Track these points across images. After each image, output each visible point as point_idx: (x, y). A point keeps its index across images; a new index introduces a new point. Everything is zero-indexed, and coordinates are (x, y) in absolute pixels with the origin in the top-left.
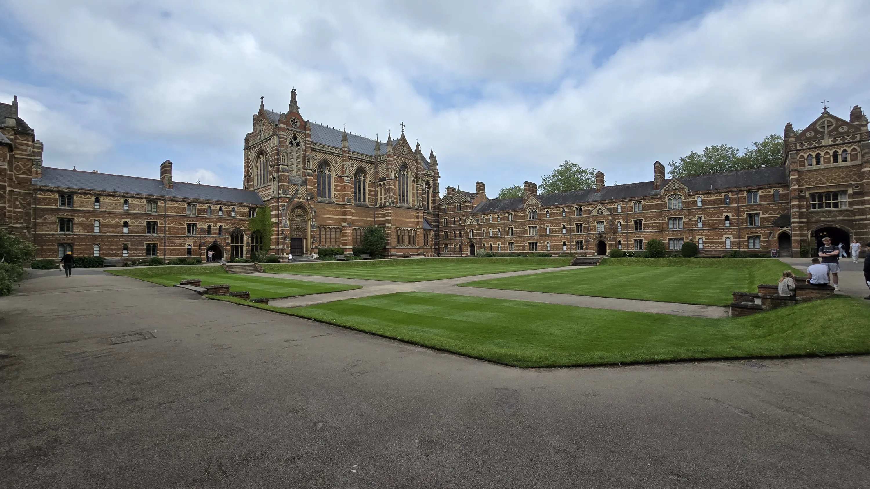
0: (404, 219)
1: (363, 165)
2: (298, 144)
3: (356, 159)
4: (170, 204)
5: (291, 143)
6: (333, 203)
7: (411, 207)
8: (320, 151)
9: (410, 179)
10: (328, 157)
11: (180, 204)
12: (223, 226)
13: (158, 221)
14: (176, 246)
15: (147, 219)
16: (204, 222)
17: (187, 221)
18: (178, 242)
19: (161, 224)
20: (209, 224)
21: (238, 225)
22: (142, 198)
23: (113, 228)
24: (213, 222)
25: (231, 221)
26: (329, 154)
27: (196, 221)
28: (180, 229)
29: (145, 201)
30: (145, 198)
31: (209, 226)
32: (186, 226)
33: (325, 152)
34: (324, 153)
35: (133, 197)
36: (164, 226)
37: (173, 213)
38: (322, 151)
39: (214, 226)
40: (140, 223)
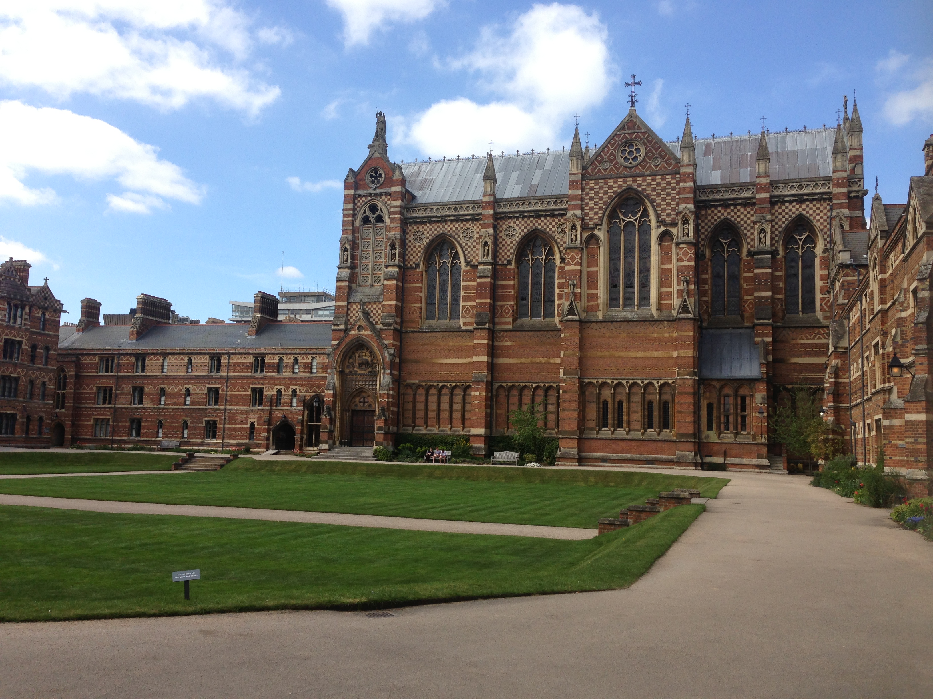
0: (623, 354)
1: (541, 224)
2: (380, 219)
3: (522, 215)
4: (235, 360)
5: (366, 220)
6: (459, 330)
7: (656, 314)
8: (430, 220)
9: (655, 234)
10: (449, 228)
11: (245, 359)
12: (298, 391)
13: (219, 386)
14: (236, 424)
15: (209, 384)
16: (274, 384)
17: (252, 385)
18: (240, 418)
19: (222, 390)
20: (279, 387)
21: (319, 388)
22: (205, 354)
23: (176, 398)
24: (284, 384)
25: (309, 382)
26: (452, 221)
27: (262, 384)
28: (242, 397)
29: (207, 357)
30: (208, 354)
31: (279, 391)
32: (249, 392)
33: (439, 219)
34: (438, 222)
35: (196, 354)
36: (224, 393)
37: (237, 372)
38: (433, 220)
39: (285, 391)
40: (201, 389)
